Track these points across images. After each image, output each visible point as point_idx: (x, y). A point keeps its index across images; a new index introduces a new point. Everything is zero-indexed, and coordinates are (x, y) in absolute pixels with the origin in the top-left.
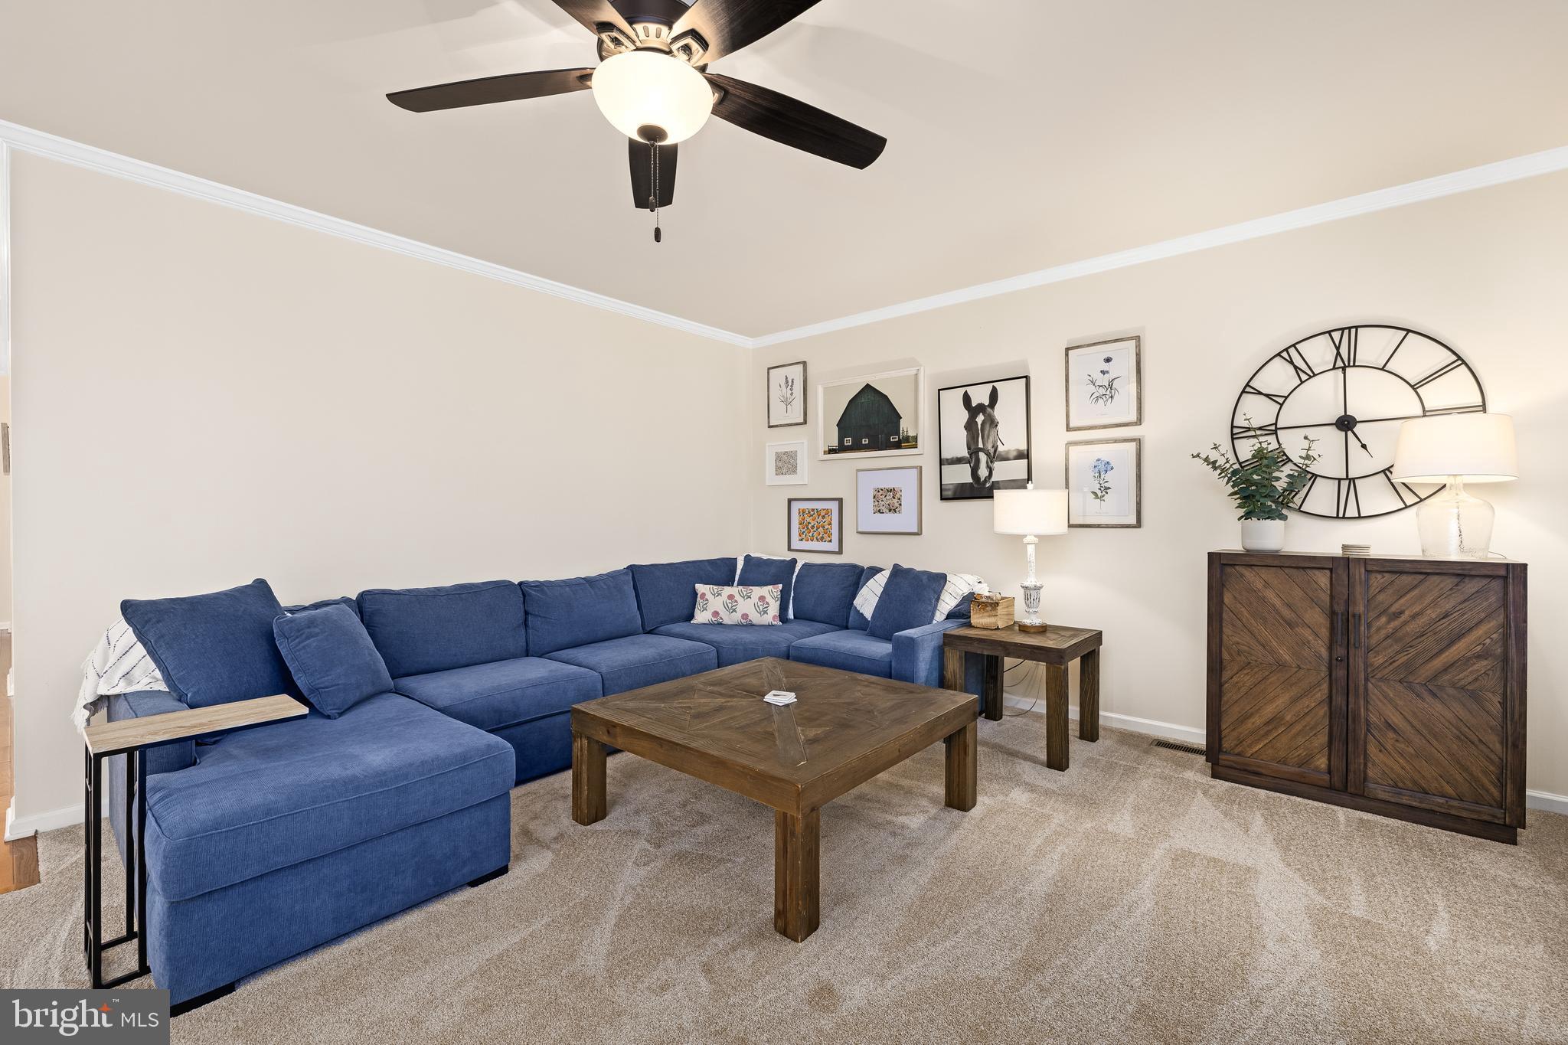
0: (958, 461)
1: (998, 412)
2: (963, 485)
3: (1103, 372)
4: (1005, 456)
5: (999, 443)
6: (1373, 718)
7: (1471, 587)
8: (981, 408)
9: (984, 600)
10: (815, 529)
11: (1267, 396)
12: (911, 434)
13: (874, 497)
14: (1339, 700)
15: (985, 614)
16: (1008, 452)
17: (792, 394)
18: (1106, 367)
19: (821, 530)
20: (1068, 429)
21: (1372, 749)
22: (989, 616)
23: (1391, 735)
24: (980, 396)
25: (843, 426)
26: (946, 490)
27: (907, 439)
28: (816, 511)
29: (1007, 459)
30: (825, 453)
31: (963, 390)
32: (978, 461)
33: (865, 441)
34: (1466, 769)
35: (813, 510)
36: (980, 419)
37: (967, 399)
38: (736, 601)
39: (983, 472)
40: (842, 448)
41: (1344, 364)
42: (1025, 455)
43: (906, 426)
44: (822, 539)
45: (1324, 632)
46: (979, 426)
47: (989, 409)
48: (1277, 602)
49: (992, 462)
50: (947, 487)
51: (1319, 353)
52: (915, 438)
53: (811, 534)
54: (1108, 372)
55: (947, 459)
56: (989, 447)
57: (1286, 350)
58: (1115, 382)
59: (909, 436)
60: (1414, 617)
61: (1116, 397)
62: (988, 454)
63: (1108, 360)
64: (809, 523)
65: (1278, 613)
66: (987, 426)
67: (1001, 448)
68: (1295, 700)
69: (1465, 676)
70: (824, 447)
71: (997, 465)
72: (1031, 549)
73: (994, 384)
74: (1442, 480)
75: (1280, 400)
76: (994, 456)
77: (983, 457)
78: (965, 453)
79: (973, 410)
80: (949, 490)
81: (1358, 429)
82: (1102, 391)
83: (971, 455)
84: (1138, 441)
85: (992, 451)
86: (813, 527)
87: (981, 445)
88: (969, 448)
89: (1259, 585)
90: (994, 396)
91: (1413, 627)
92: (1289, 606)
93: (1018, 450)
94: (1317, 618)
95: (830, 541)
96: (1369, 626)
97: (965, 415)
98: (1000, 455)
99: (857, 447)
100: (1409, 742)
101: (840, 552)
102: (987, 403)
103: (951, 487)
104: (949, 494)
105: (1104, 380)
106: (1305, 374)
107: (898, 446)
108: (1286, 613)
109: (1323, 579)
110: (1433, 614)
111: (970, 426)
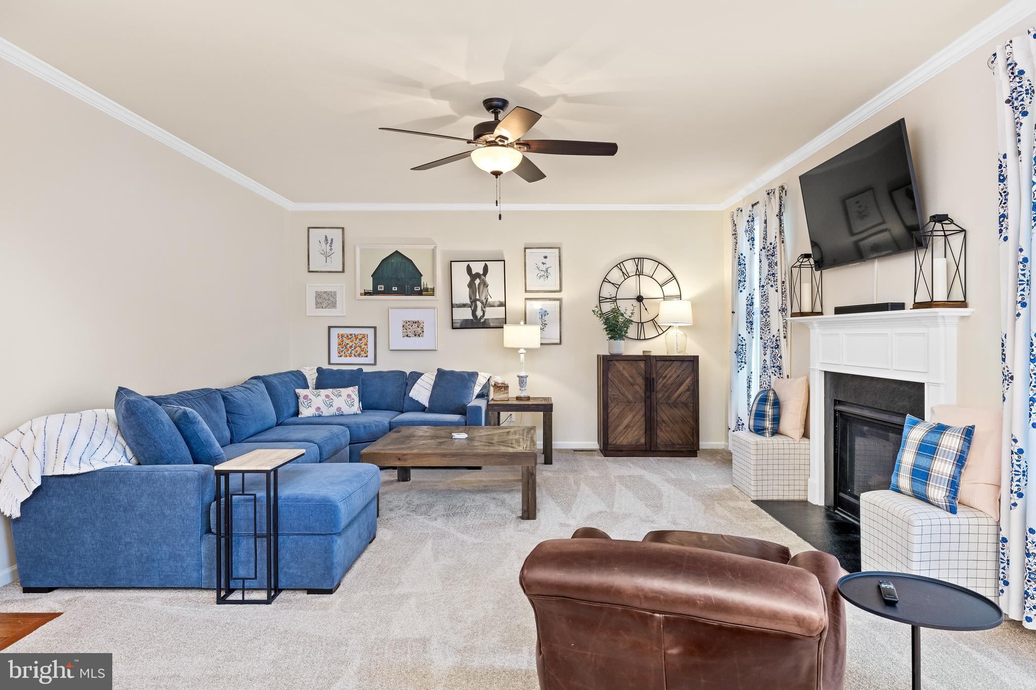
0: (464, 306)
1: (488, 279)
2: (466, 320)
3: (543, 263)
4: (492, 304)
5: (489, 297)
6: (659, 419)
7: (685, 365)
8: (478, 275)
9: (500, 385)
10: (353, 348)
11: (613, 284)
12: (430, 286)
13: (403, 326)
14: (648, 413)
15: (502, 393)
16: (494, 302)
17: (331, 250)
18: (544, 261)
19: (358, 349)
20: (526, 291)
21: (659, 431)
22: (504, 394)
23: (664, 425)
24: (477, 268)
25: (377, 276)
26: (456, 323)
27: (427, 290)
28: (353, 335)
29: (493, 306)
30: (361, 294)
31: (468, 263)
32: (476, 306)
33: (395, 289)
34: (684, 433)
35: (351, 335)
36: (477, 281)
37: (469, 269)
38: (332, 399)
39: (479, 313)
40: (375, 292)
41: (639, 273)
42: (503, 304)
43: (426, 281)
44: (359, 355)
45: (643, 387)
46: (477, 286)
47: (483, 277)
48: (627, 375)
49: (484, 307)
50: (457, 321)
51: (630, 267)
52: (433, 290)
53: (349, 352)
54: (545, 264)
55: (457, 304)
56: (483, 298)
57: (619, 264)
58: (549, 269)
59: (428, 288)
60: (670, 377)
61: (549, 277)
62: (482, 303)
63: (546, 257)
64: (347, 344)
65: (628, 379)
66: (482, 286)
67: (490, 300)
68: (634, 416)
69: (683, 398)
70: (360, 290)
71: (487, 309)
72: (522, 356)
73: (486, 262)
74: (670, 325)
75: (617, 286)
76: (485, 304)
77: (479, 304)
78: (468, 301)
79: (473, 276)
80: (457, 323)
81: (644, 301)
82: (543, 273)
83: (472, 302)
84: (560, 300)
85: (484, 301)
86: (351, 347)
87: (478, 297)
88: (470, 298)
89: (621, 368)
90: (486, 269)
91: (670, 382)
92: (631, 377)
93: (500, 302)
94: (640, 381)
95: (367, 356)
96: (657, 382)
97: (468, 279)
98: (489, 304)
99: (388, 292)
100: (669, 426)
101: (375, 364)
102: (481, 272)
103: (459, 321)
104: (458, 325)
105: (544, 268)
106: (626, 276)
107: (420, 293)
108: (630, 379)
109: (642, 364)
110: (675, 376)
111: (471, 285)
